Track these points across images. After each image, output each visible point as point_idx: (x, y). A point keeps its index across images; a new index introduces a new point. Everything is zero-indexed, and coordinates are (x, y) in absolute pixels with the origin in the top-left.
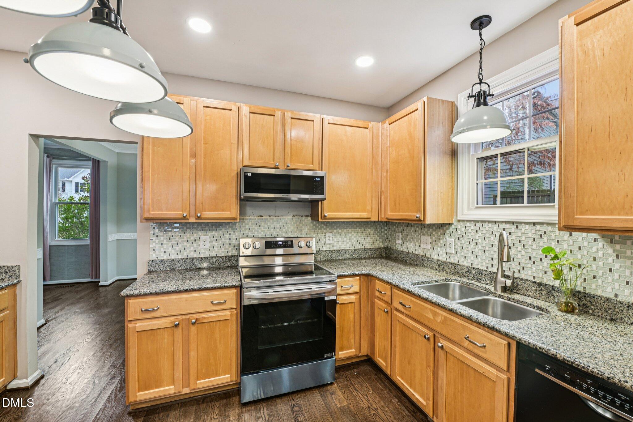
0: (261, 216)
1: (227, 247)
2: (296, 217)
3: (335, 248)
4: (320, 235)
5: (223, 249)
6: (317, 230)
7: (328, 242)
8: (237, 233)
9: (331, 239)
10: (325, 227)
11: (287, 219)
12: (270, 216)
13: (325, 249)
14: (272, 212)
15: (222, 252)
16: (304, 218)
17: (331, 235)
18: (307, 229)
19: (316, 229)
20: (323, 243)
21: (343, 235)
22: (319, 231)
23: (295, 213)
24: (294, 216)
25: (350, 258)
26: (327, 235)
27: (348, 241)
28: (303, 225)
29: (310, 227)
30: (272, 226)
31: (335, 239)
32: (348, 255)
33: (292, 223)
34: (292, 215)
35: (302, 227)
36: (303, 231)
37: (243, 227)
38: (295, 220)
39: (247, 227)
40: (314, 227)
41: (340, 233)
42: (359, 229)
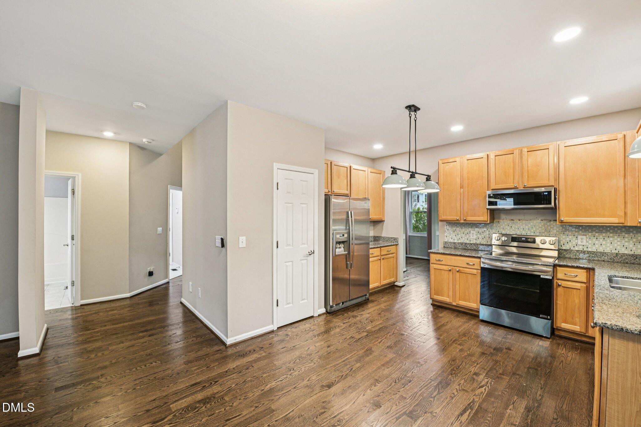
0: (512, 220)
1: (487, 239)
2: (544, 221)
3: (590, 250)
4: (570, 237)
5: (485, 240)
6: (568, 232)
7: (579, 243)
8: (494, 231)
9: (585, 241)
10: (577, 230)
11: (535, 222)
12: (519, 220)
13: (576, 249)
14: (521, 217)
15: (484, 242)
16: (552, 222)
17: (584, 237)
18: (555, 231)
19: (566, 231)
20: (574, 243)
21: (601, 239)
22: (570, 233)
23: (543, 218)
24: (542, 220)
25: (610, 260)
26: (579, 237)
27: (608, 245)
28: (551, 228)
29: (559, 230)
30: (521, 227)
31: (590, 242)
32: (606, 258)
33: (540, 226)
34: (540, 219)
35: (550, 229)
36: (552, 233)
37: (499, 227)
38: (543, 224)
39: (502, 227)
40: (564, 229)
41: (597, 236)
42: (626, 234)
